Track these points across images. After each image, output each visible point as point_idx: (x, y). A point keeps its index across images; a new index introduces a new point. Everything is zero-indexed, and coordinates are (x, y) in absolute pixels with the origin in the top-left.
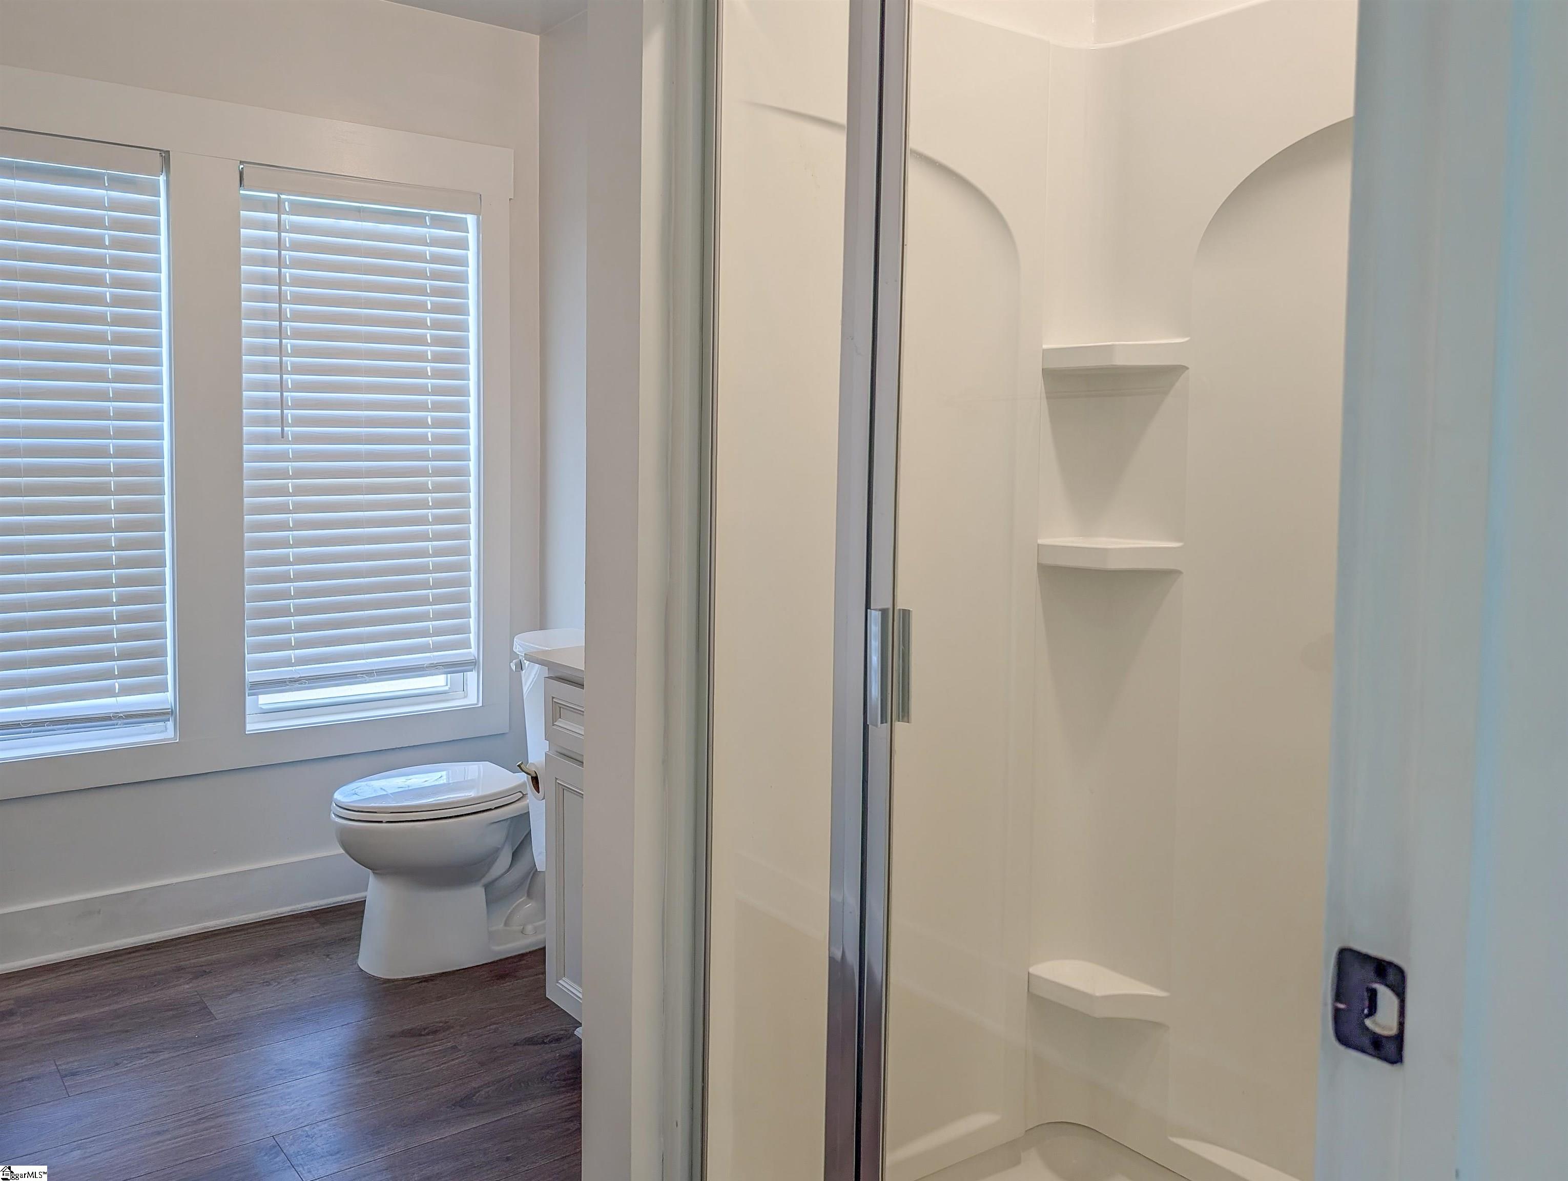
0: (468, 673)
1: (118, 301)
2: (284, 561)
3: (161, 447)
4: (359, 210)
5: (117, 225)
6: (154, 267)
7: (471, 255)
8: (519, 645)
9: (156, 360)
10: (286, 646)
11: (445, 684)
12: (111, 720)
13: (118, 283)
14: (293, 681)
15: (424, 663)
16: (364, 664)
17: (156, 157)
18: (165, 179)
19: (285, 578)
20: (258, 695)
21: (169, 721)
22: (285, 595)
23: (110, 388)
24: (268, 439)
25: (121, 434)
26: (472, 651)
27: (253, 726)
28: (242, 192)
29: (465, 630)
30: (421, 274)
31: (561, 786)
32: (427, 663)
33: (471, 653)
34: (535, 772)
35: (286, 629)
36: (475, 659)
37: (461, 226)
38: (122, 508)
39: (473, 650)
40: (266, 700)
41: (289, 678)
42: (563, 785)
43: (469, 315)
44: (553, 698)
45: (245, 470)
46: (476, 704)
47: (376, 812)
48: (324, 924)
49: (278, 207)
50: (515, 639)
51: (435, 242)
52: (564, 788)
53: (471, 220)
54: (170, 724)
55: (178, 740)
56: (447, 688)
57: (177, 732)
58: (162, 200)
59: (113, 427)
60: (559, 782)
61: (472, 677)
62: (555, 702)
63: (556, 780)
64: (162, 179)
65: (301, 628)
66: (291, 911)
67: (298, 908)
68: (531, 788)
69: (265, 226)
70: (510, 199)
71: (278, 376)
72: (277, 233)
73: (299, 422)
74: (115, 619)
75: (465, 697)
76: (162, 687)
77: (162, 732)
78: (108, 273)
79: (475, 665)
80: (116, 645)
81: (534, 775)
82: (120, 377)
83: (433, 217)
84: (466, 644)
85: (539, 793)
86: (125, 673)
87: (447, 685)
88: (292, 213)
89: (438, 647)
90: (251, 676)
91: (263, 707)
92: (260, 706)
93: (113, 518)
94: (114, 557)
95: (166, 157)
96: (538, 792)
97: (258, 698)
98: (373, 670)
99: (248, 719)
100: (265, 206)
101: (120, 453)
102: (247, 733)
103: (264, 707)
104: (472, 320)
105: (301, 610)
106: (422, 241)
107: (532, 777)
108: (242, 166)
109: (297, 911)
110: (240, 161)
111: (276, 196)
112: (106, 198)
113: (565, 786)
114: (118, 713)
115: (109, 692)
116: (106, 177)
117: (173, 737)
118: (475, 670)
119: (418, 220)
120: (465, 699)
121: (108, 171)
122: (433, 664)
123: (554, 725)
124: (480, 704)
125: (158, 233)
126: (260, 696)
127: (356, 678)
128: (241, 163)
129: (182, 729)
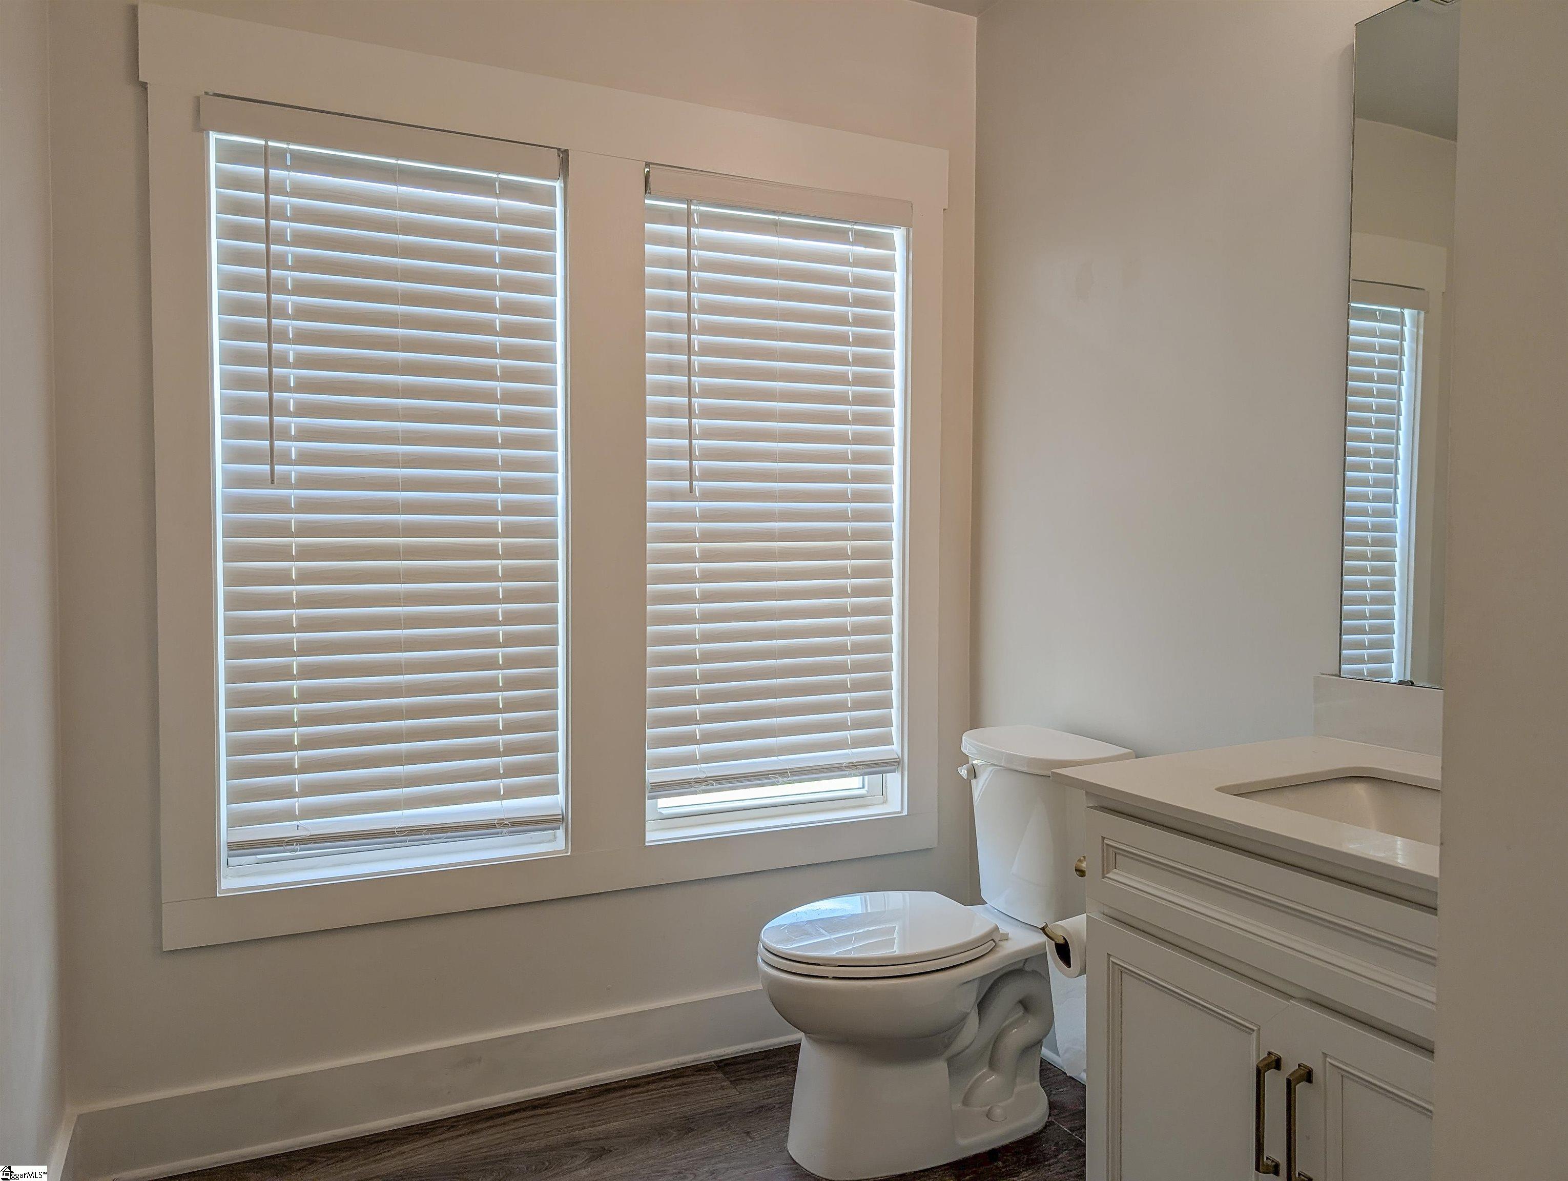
0: (888, 774)
1: (509, 330)
2: (688, 638)
3: (554, 503)
4: (775, 223)
5: (509, 240)
6: (547, 289)
7: (898, 277)
8: (969, 744)
9: (548, 400)
10: (690, 739)
11: (861, 786)
12: (495, 828)
13: (509, 308)
14: (699, 781)
15: (842, 762)
16: (776, 762)
17: (554, 159)
18: (563, 185)
19: (688, 658)
20: (657, 798)
21: (559, 829)
22: (689, 679)
23: (499, 433)
24: (673, 495)
25: (511, 487)
26: (894, 749)
27: (654, 836)
28: (647, 201)
29: (885, 722)
30: (841, 300)
31: (1117, 966)
32: (846, 761)
33: (893, 750)
34: (1064, 939)
35: (689, 719)
36: (899, 758)
37: (885, 242)
38: (511, 574)
39: (896, 747)
40: (667, 804)
41: (694, 779)
42: (1120, 966)
43: (894, 349)
44: (1103, 838)
45: (648, 531)
46: (900, 813)
47: (819, 965)
48: (735, 1083)
49: (687, 220)
50: (964, 738)
51: (859, 262)
52: (1123, 971)
53: (898, 235)
54: (560, 833)
55: (569, 854)
56: (863, 792)
57: (568, 845)
58: (559, 211)
59: (501, 479)
60: (1115, 961)
61: (894, 781)
62: (1107, 844)
63: (1109, 959)
64: (558, 185)
65: (708, 718)
66: (693, 1061)
67: (701, 1057)
68: (1054, 959)
69: (670, 241)
70: (944, 209)
71: (687, 420)
72: (686, 250)
73: (709, 475)
74: (501, 707)
75: (885, 802)
76: (551, 789)
77: (550, 841)
78: (498, 296)
79: (899, 764)
80: (502, 739)
81: (1061, 941)
82: (510, 420)
83: (857, 233)
84: (886, 740)
85: (1070, 967)
86: (513, 771)
87: (863, 787)
88: (702, 225)
89: (858, 743)
90: (653, 775)
91: (663, 812)
92: (659, 810)
93: (500, 586)
94: (501, 632)
95: (564, 155)
96: (1068, 964)
97: (657, 801)
98: (787, 769)
99: (648, 825)
100: (671, 218)
101: (511, 509)
102: (646, 844)
103: (665, 812)
104: (898, 355)
105: (708, 697)
106: (842, 260)
107: (1057, 945)
108: (646, 170)
109: (700, 1060)
110: (646, 162)
111: (685, 206)
112: (497, 207)
113: (1122, 967)
114: (503, 819)
115: (492, 795)
116: (497, 184)
117: (564, 848)
118: (898, 772)
119: (839, 236)
120: (885, 805)
121: (502, 176)
122: (852, 763)
123: (1104, 877)
124: (905, 813)
125: (553, 249)
126: (658, 800)
127: (769, 778)
128: (648, 164)
129: (574, 839)
